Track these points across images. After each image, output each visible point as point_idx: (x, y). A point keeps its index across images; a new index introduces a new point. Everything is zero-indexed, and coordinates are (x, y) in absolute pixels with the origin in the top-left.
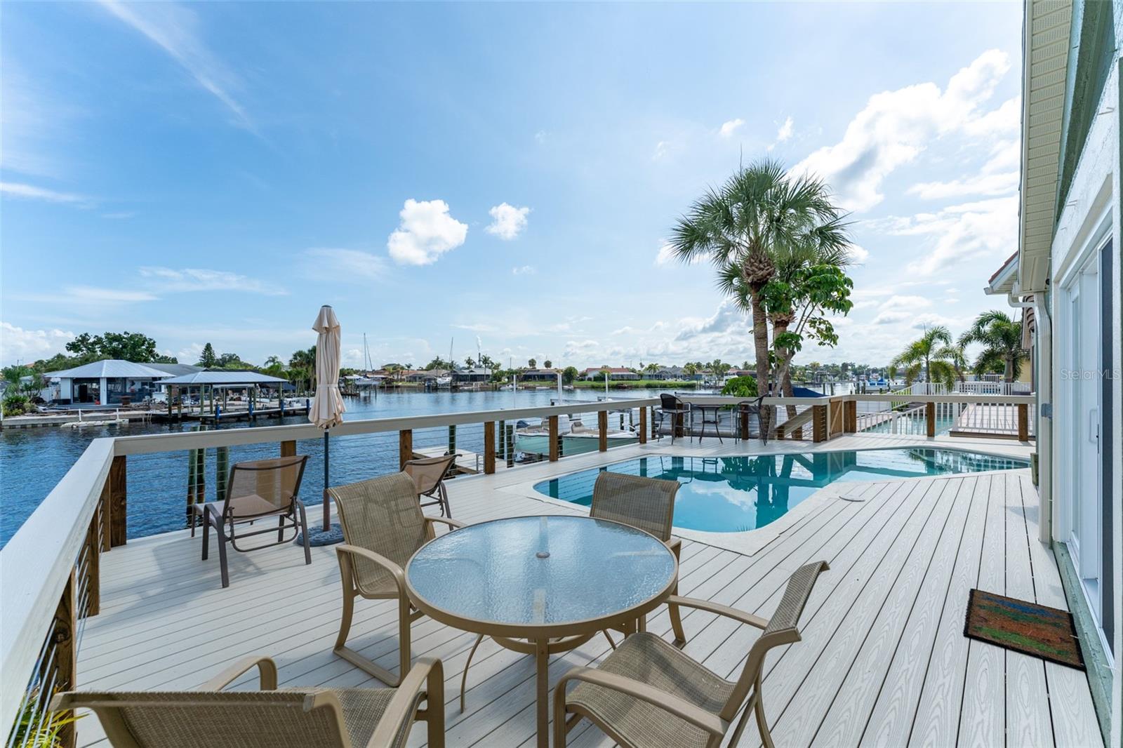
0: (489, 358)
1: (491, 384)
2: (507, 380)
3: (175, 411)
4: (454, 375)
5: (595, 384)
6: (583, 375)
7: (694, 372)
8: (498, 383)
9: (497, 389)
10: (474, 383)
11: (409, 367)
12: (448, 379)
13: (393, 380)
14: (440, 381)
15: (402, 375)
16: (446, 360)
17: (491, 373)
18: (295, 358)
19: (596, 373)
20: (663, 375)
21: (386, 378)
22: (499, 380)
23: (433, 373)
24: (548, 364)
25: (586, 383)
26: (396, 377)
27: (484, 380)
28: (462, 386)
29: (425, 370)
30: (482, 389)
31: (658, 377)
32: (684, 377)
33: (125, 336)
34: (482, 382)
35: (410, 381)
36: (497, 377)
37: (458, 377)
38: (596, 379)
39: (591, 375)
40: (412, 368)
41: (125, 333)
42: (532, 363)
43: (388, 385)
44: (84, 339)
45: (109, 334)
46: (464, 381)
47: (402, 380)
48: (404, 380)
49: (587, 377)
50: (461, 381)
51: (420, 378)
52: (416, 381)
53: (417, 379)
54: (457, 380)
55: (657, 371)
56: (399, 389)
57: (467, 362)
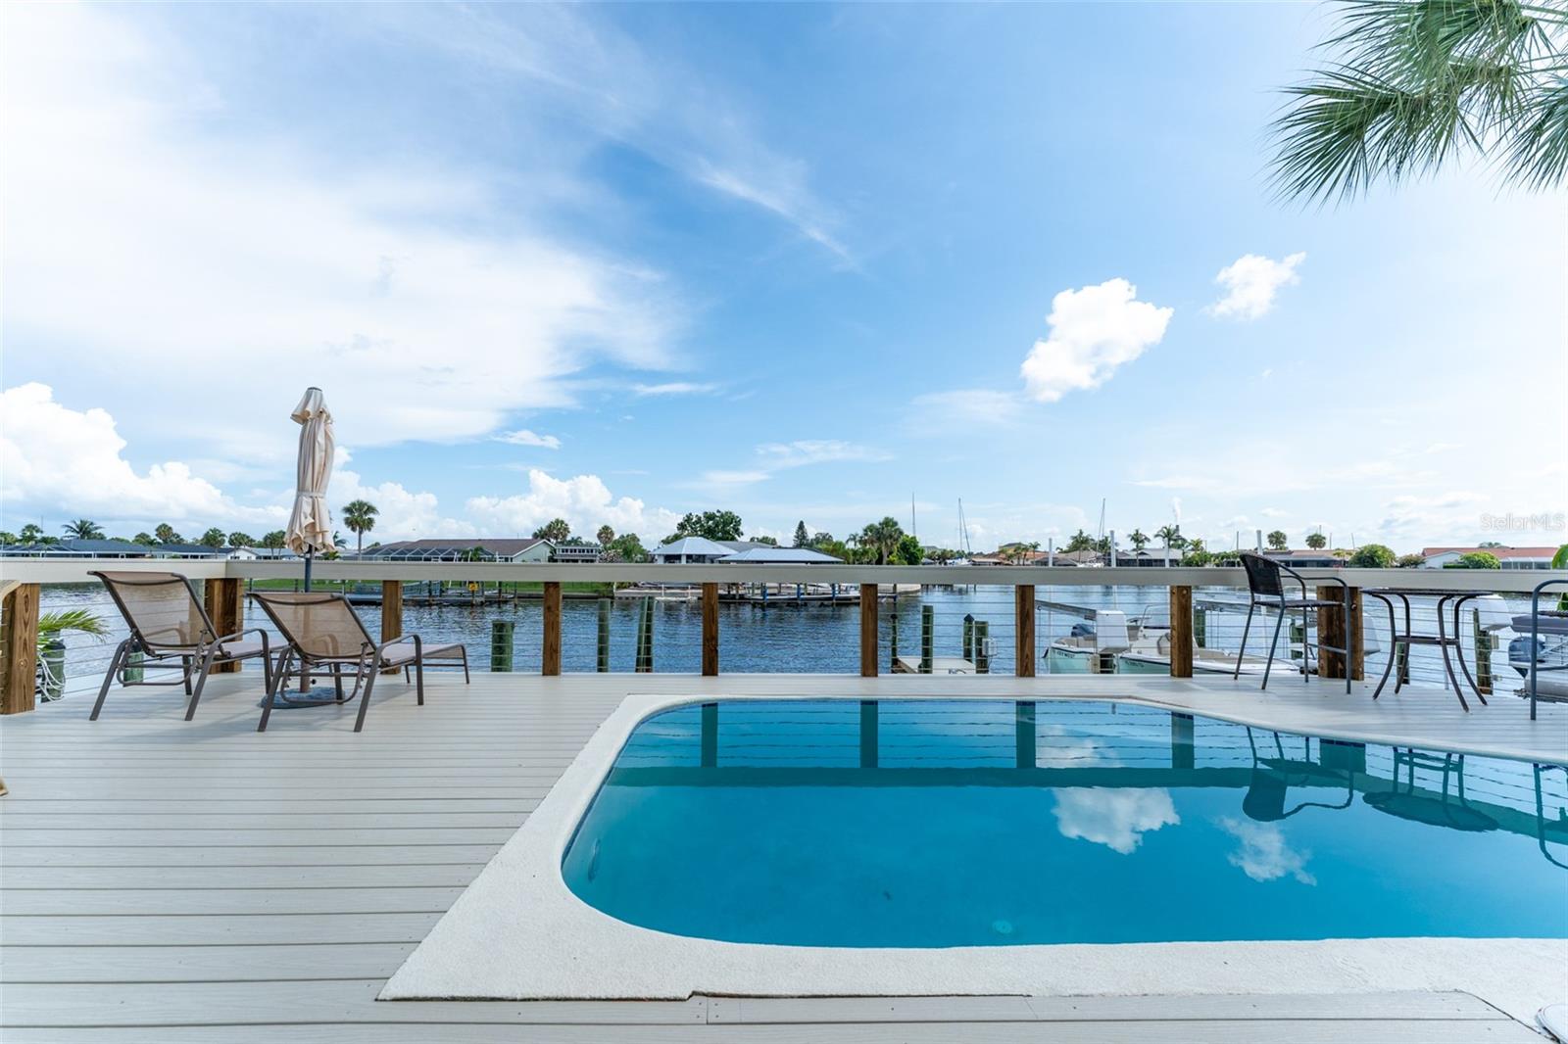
0: (1176, 531)
2: (1213, 567)
3: (734, 592)
11: (1035, 547)
14: (1087, 566)
15: (1025, 559)
16: (1095, 535)
17: (1180, 557)
18: (866, 534)
21: (999, 563)
23: (1075, 556)
24: (1316, 542)
29: (1063, 552)
33: (718, 514)
40: (1039, 549)
41: (718, 511)
42: (1277, 540)
44: (688, 519)
45: (706, 513)
53: (1052, 563)
57: (1133, 538)
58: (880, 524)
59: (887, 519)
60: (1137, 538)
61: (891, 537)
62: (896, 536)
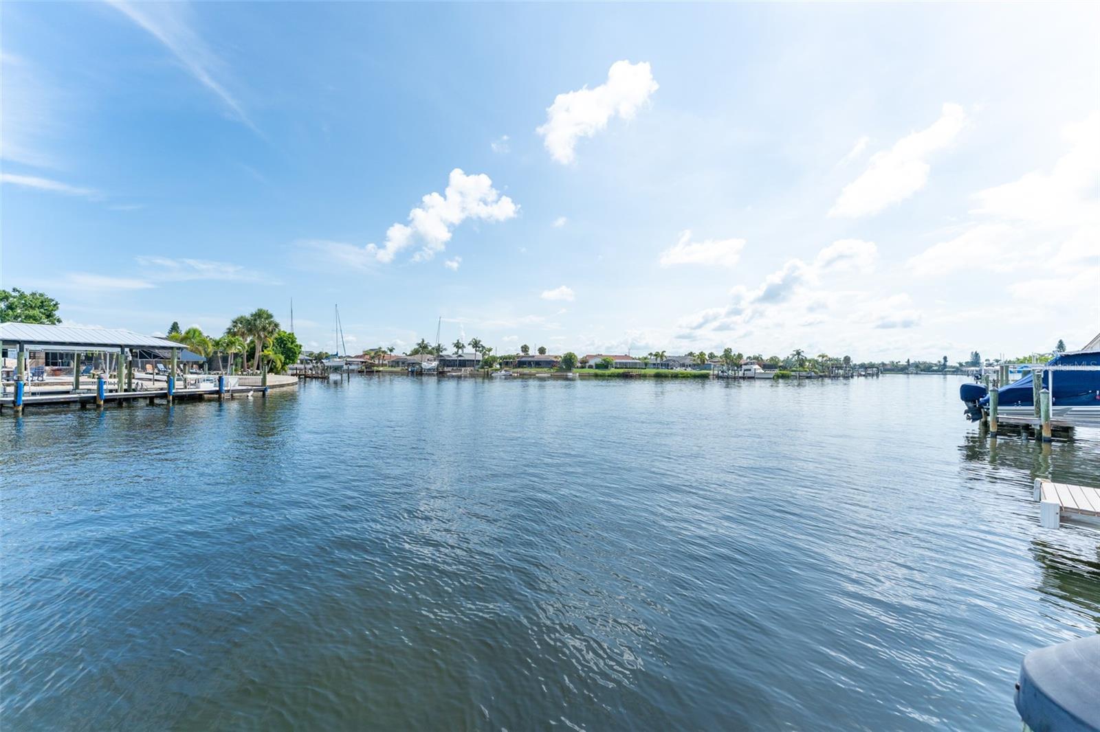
0: (480, 341)
1: (483, 370)
2: (498, 366)
4: (441, 361)
5: (599, 372)
6: (584, 363)
7: (704, 361)
8: (490, 369)
9: (488, 377)
10: (463, 369)
11: (391, 351)
12: (435, 364)
13: (373, 365)
14: (425, 365)
15: (384, 360)
16: (433, 344)
17: (481, 359)
19: (599, 361)
20: (671, 364)
21: (365, 362)
22: (491, 366)
23: (417, 358)
24: (542, 351)
25: (586, 371)
26: (377, 362)
27: (473, 366)
28: (449, 372)
29: (409, 355)
30: (472, 376)
31: (667, 366)
32: (694, 366)
33: (13, 294)
34: (472, 368)
35: (392, 366)
36: (488, 363)
37: (445, 362)
38: (598, 366)
39: (592, 362)
40: (395, 352)
42: (525, 349)
43: (368, 370)
46: (452, 366)
47: (383, 365)
48: (386, 365)
49: (587, 365)
50: (448, 366)
51: (403, 363)
52: (398, 366)
53: (400, 364)
54: (444, 365)
55: (665, 359)
56: (381, 374)
57: (455, 346)
58: (252, 315)
59: (260, 310)
60: (458, 346)
61: (264, 329)
62: (270, 329)
